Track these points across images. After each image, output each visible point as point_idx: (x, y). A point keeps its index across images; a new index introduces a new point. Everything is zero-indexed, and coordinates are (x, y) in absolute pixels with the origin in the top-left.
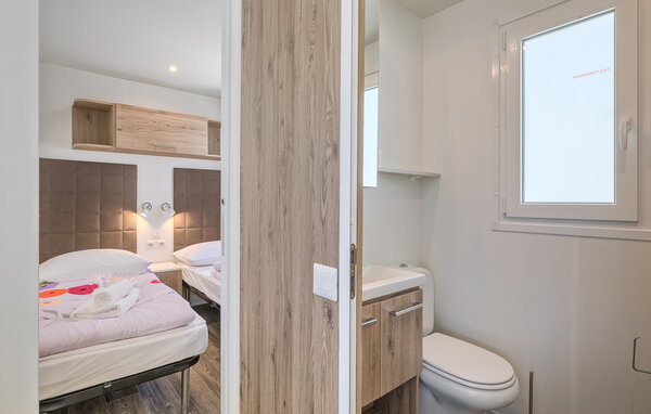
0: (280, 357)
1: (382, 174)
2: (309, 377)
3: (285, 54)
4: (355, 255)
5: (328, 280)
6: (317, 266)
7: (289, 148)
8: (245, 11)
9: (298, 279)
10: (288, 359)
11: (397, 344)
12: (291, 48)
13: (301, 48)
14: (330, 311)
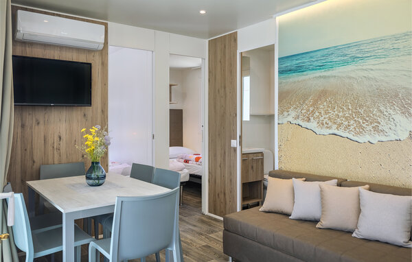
0: (222, 165)
1: (251, 116)
2: (230, 166)
3: (223, 90)
4: (241, 137)
5: (234, 143)
6: (232, 141)
7: (224, 113)
8: (209, 72)
9: (227, 144)
10: (225, 164)
11: (255, 168)
12: (225, 88)
13: (227, 89)
14: (235, 149)
